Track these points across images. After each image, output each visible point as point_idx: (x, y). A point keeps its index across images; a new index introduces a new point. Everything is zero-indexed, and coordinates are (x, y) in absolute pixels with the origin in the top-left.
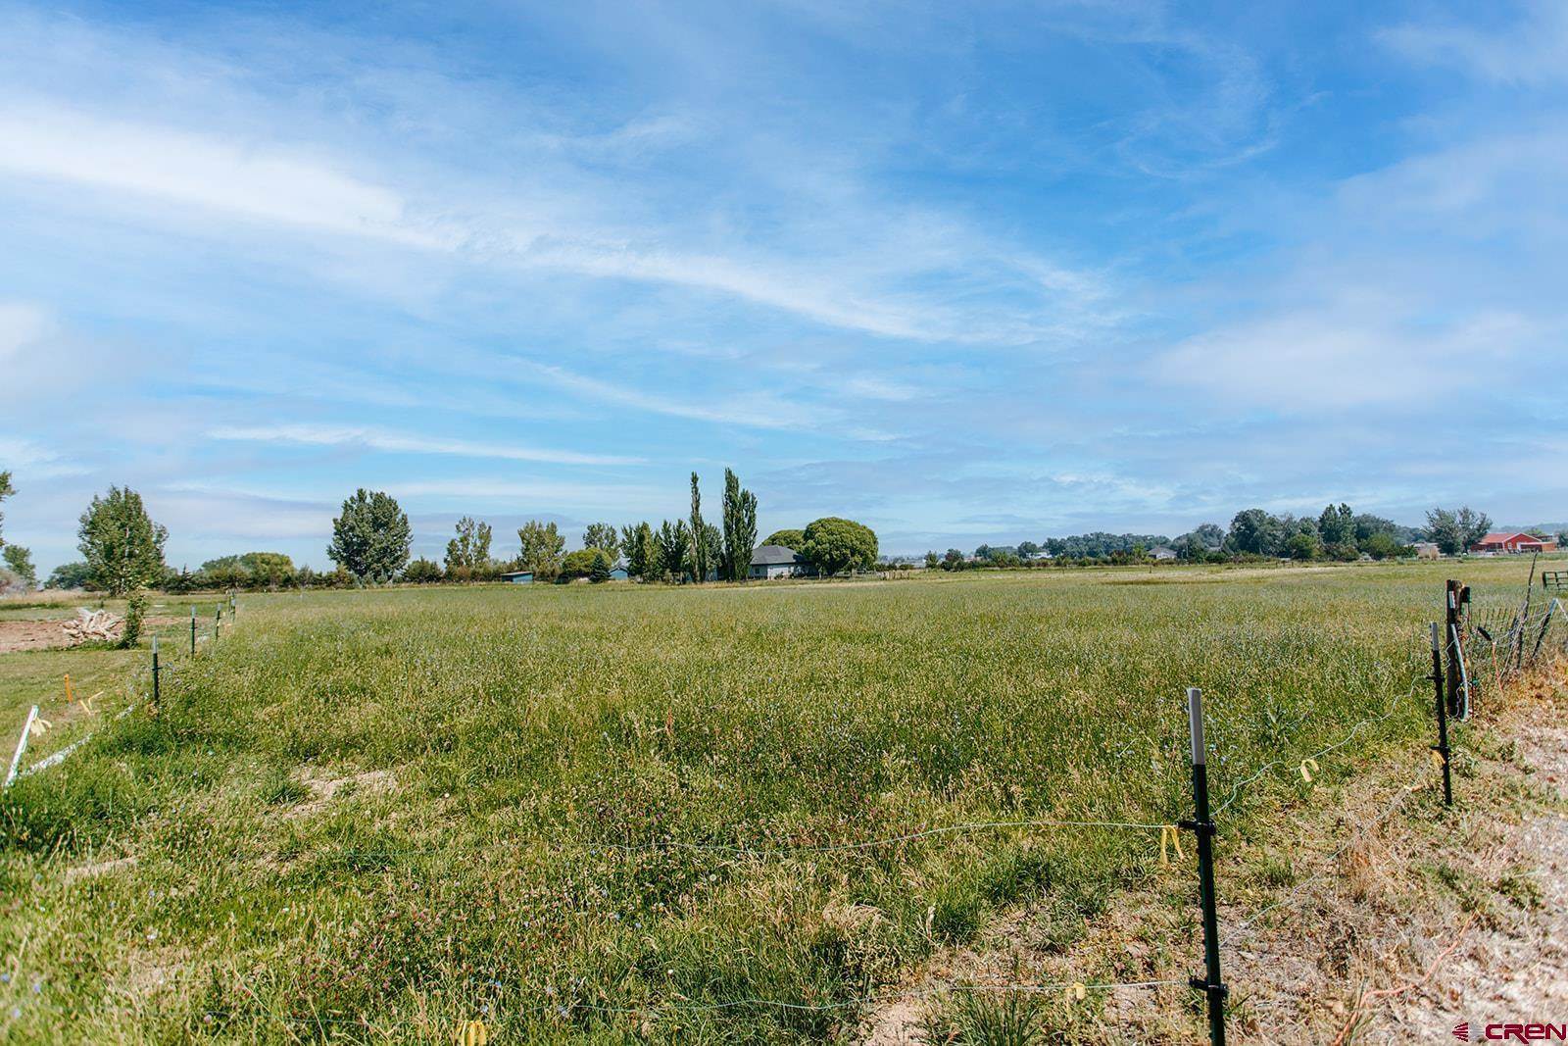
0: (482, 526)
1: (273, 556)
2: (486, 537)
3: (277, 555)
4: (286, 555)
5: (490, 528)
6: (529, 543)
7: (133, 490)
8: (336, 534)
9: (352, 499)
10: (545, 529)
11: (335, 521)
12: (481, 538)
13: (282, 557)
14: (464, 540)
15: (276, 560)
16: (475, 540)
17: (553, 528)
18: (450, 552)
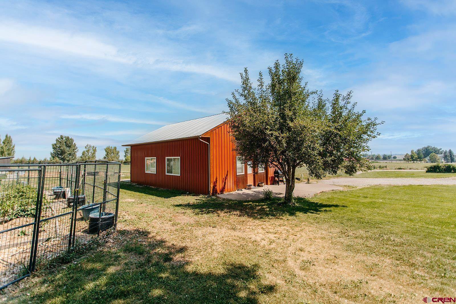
0: (94, 147)
2: (95, 151)
5: (96, 147)
6: (108, 152)
10: (113, 148)
12: (93, 150)
14: (88, 151)
16: (91, 151)
17: (115, 148)
18: (83, 154)
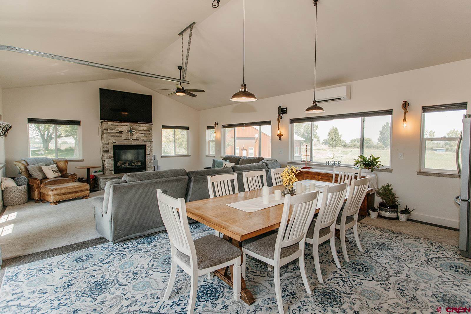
1: (367, 138)
3: (368, 138)
4: (371, 138)
7: (336, 127)
8: (380, 135)
9: (385, 125)
11: (380, 131)
13: (369, 139)
15: (368, 140)
